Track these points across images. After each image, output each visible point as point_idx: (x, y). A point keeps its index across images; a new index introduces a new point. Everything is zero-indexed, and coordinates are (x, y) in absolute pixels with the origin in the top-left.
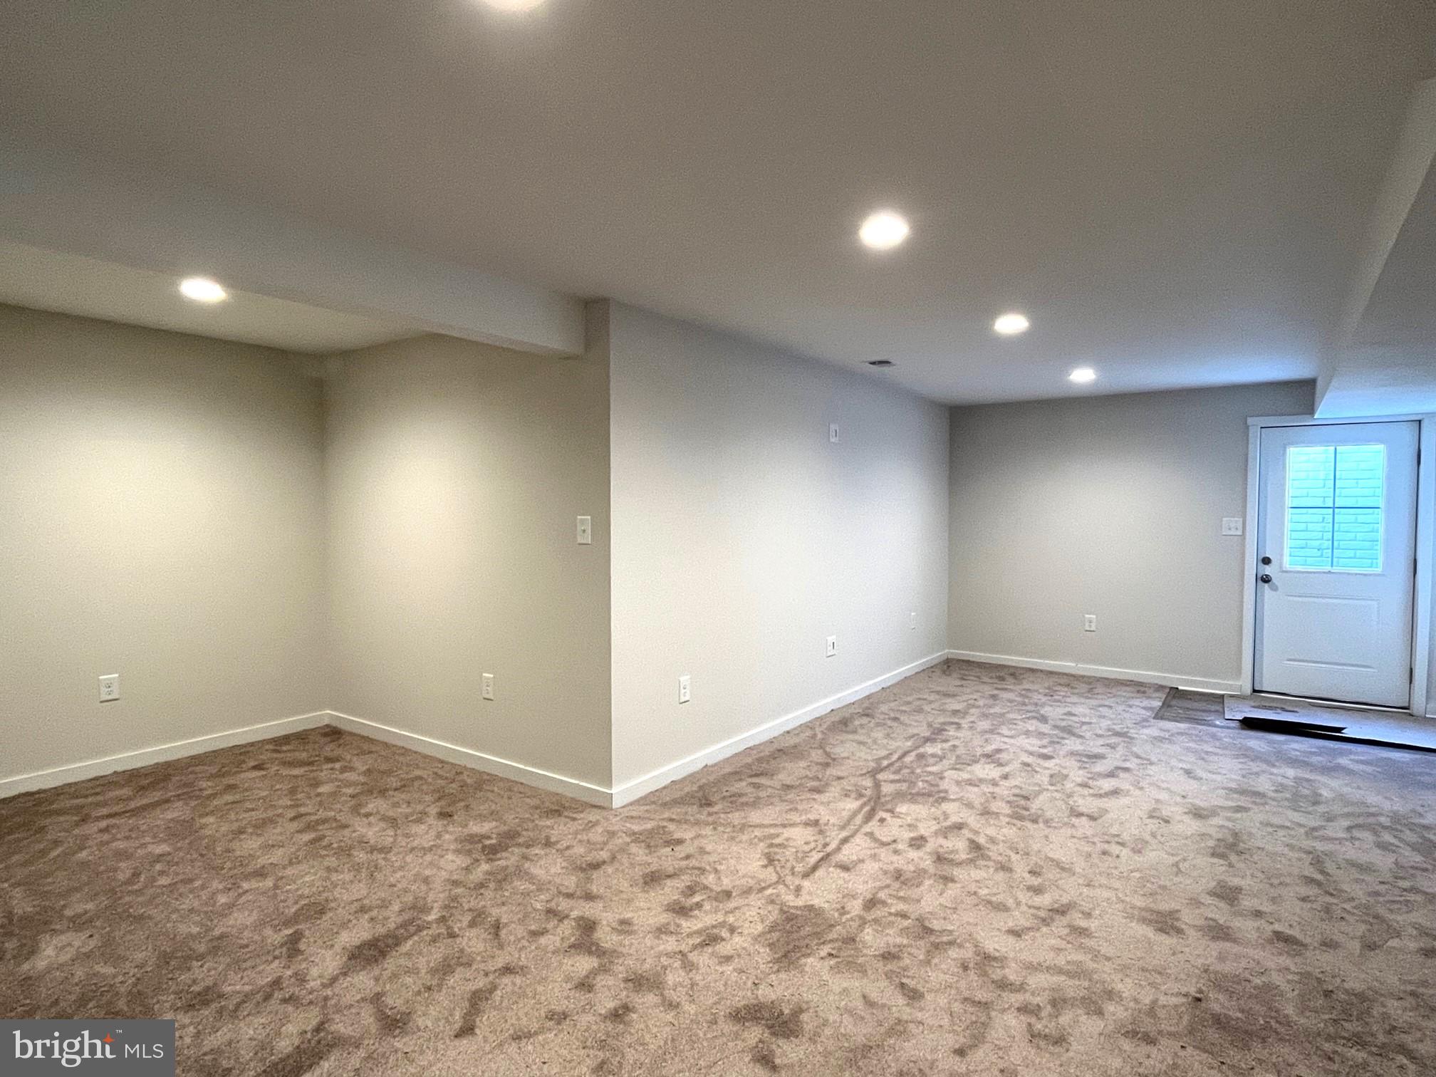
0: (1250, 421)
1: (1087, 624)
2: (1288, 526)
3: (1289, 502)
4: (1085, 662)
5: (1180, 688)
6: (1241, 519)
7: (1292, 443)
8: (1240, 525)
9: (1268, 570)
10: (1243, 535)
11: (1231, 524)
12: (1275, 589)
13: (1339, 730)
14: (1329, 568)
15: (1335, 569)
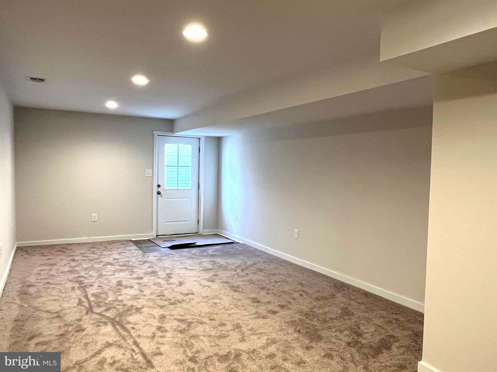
0: (154, 132)
1: (93, 218)
2: (166, 173)
3: (166, 164)
4: (93, 235)
5: (132, 240)
6: (152, 170)
7: (166, 142)
8: (151, 173)
9: (160, 190)
10: (153, 176)
11: (148, 172)
12: (162, 196)
13: (194, 243)
14: (177, 188)
15: (179, 188)
